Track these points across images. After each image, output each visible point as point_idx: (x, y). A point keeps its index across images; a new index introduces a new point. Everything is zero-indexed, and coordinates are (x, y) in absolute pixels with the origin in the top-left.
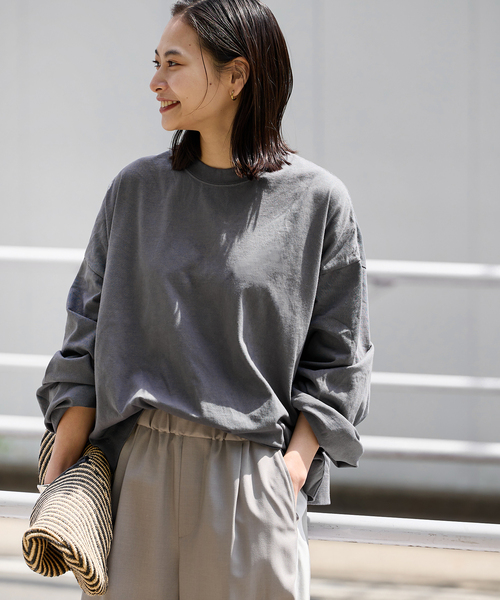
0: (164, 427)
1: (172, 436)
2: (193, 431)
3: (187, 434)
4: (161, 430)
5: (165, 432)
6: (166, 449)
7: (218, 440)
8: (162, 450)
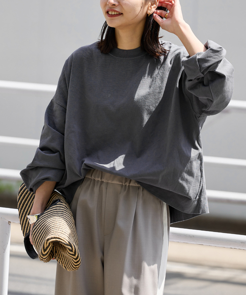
0: (98, 177)
1: (102, 182)
2: (113, 180)
3: (109, 182)
4: (96, 179)
5: (98, 181)
6: (98, 189)
7: (126, 185)
8: (96, 189)
